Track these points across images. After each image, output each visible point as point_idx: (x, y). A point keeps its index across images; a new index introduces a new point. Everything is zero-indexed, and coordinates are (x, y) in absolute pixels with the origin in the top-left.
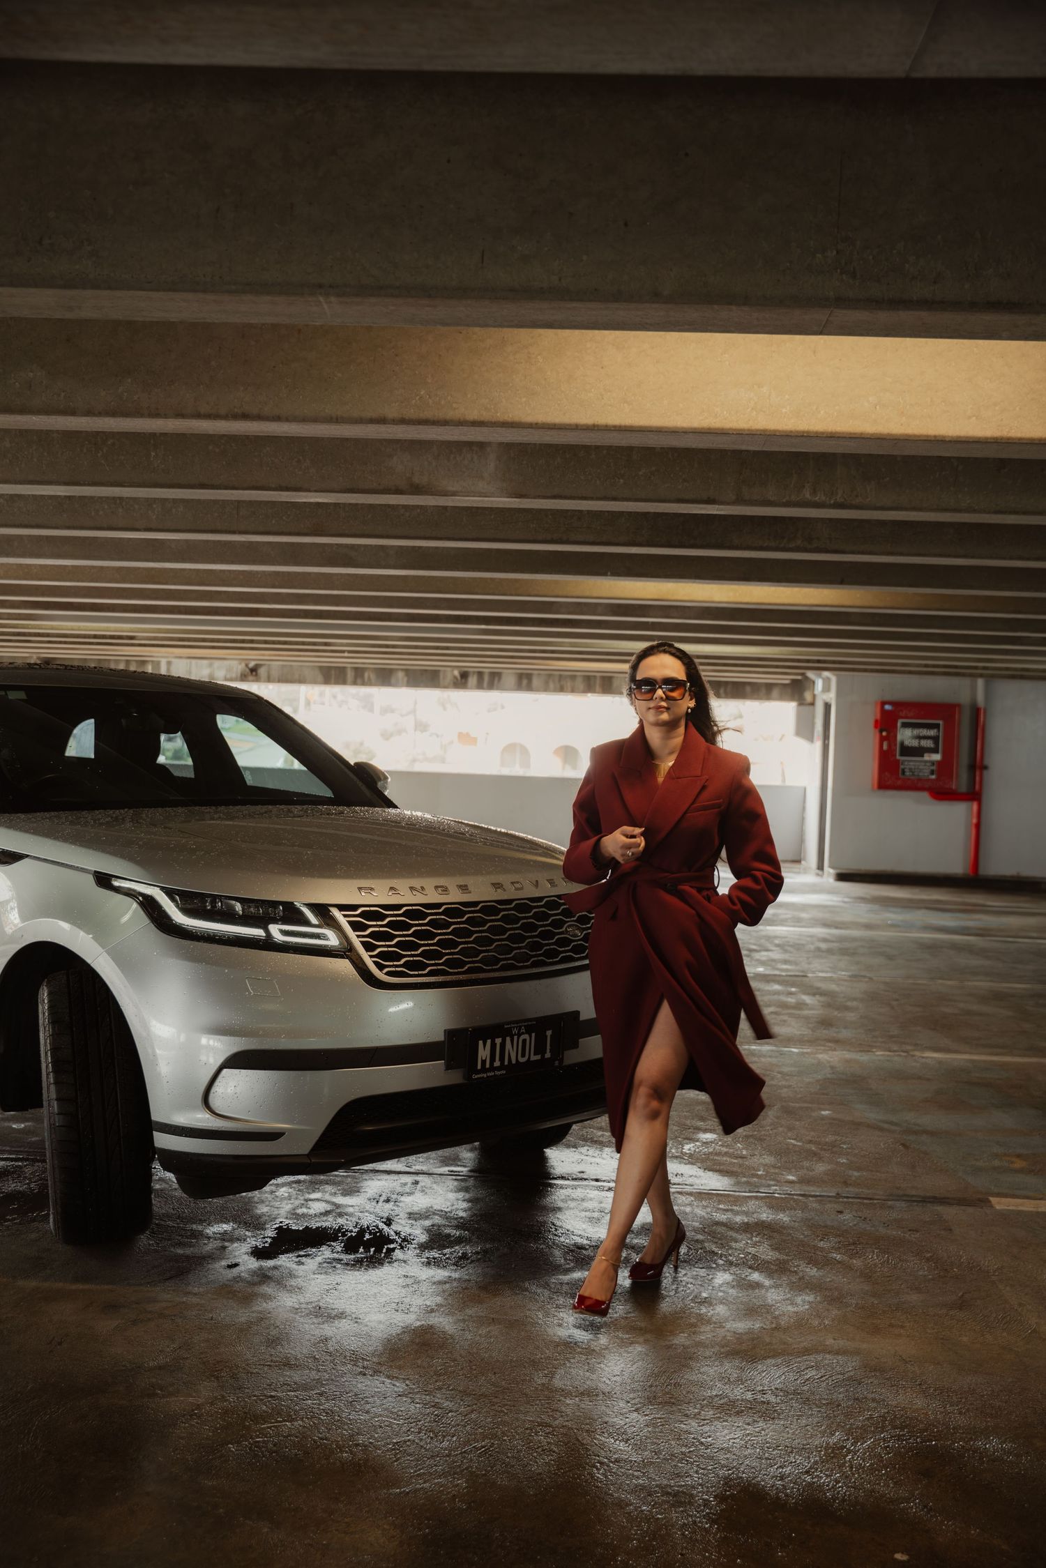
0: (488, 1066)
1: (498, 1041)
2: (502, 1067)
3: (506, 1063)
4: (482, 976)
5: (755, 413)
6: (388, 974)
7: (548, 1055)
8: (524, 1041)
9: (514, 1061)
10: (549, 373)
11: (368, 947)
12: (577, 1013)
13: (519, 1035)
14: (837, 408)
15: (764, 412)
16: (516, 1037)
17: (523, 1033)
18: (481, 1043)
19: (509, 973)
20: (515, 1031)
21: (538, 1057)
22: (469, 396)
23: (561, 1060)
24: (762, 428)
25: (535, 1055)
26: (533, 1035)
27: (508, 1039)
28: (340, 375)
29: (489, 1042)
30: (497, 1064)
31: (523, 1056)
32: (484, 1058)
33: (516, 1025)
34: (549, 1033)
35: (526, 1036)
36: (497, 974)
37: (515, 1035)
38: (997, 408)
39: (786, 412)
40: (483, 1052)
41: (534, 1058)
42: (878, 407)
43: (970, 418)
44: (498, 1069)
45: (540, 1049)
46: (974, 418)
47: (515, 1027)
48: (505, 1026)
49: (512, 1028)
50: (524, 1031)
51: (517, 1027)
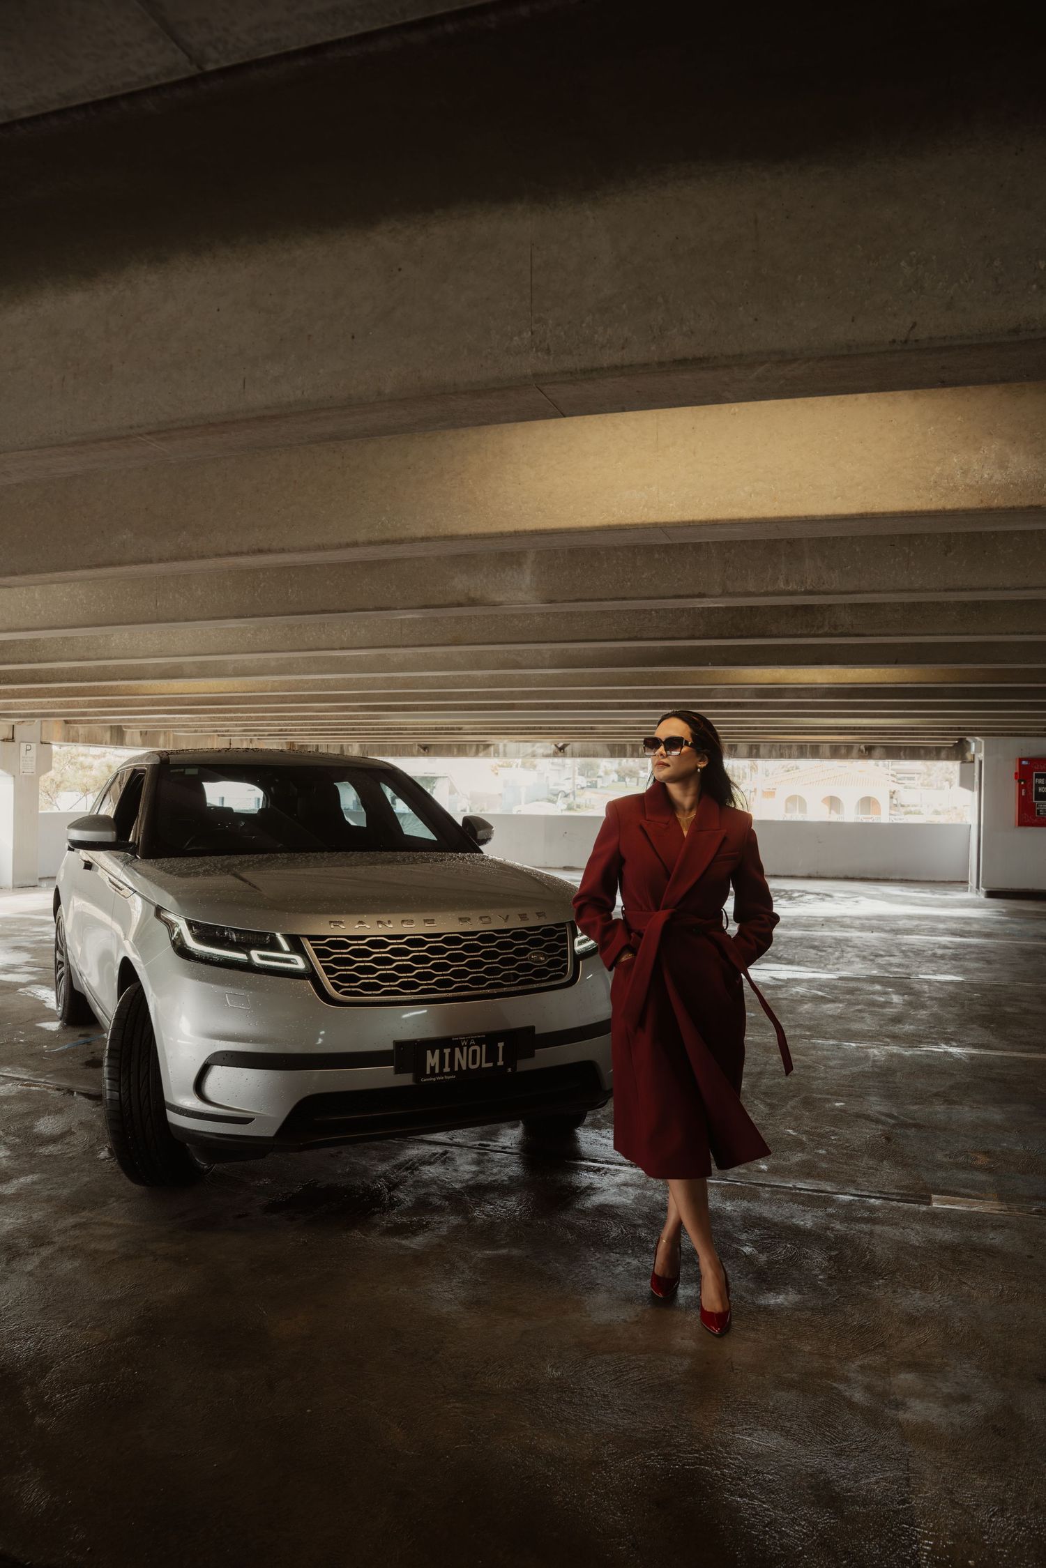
0: (437, 1071)
1: (447, 1051)
2: (452, 1072)
3: (456, 1069)
4: (434, 996)
5: (646, 509)
6: (343, 993)
7: (500, 1063)
8: (474, 1052)
9: (464, 1068)
10: (478, 493)
11: (328, 970)
12: (533, 1028)
13: (469, 1047)
14: (716, 499)
15: (654, 508)
16: (465, 1048)
17: (473, 1045)
18: (429, 1052)
19: (462, 994)
20: (464, 1042)
21: (491, 1065)
22: (418, 518)
23: (514, 1069)
24: (653, 522)
25: (486, 1062)
26: (484, 1046)
27: (457, 1050)
28: (324, 512)
29: (437, 1052)
30: (447, 1069)
31: (474, 1062)
32: (433, 1065)
33: (464, 1038)
34: (501, 1045)
35: (477, 1048)
36: (449, 995)
37: (464, 1046)
38: (860, 488)
39: (673, 506)
40: (432, 1060)
41: (484, 1065)
42: (753, 495)
43: (836, 498)
44: (448, 1074)
45: (492, 1056)
46: (839, 498)
47: (463, 1040)
48: (453, 1039)
49: (459, 1041)
50: (474, 1043)
51: (466, 1040)
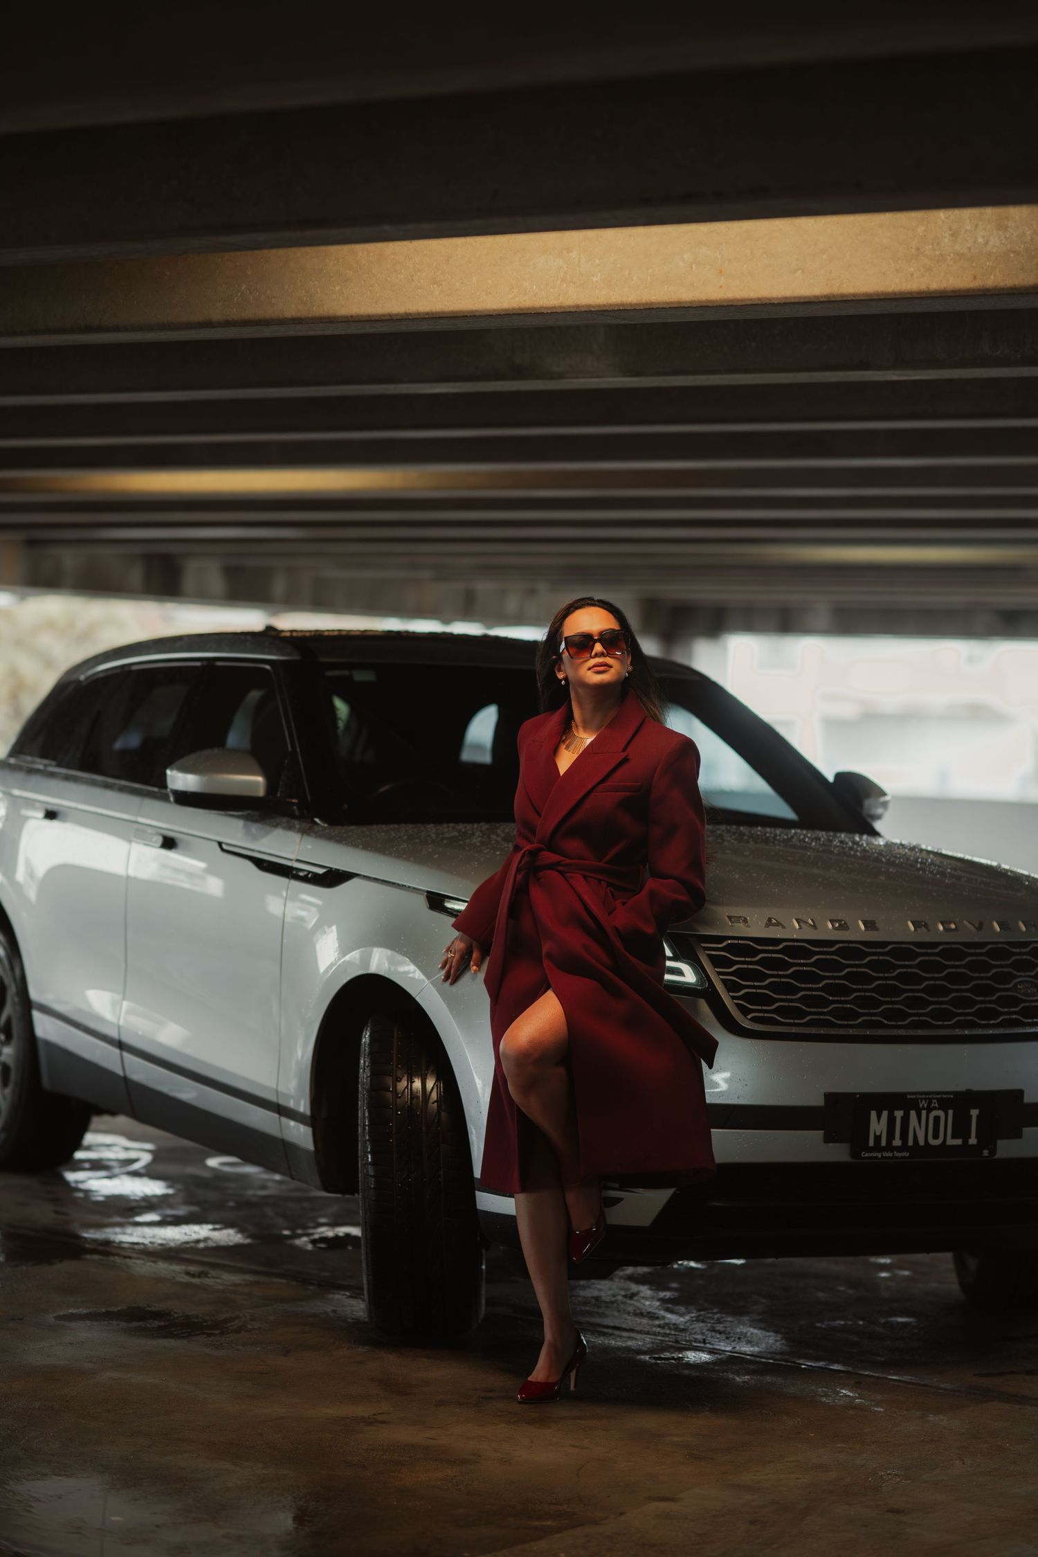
0: (883, 1143)
1: (899, 1114)
2: (904, 1147)
3: (910, 1143)
4: (880, 1032)
6: (754, 1020)
7: (973, 1141)
8: (937, 1119)
9: (922, 1142)
11: (731, 987)
12: (1020, 1093)
13: (929, 1110)
16: (924, 1113)
17: (935, 1108)
18: (873, 1114)
19: (920, 1032)
20: (923, 1104)
21: (959, 1142)
23: (993, 1152)
25: (953, 1137)
26: (951, 1112)
27: (913, 1114)
29: (885, 1114)
30: (897, 1142)
31: (936, 1136)
32: (878, 1134)
33: (923, 1096)
34: (974, 1113)
35: (940, 1113)
36: (902, 1032)
37: (923, 1108)
40: (878, 1126)
41: (950, 1142)
44: (898, 1149)
45: (961, 1129)
47: (922, 1099)
48: (909, 1097)
49: (916, 1100)
50: (937, 1105)
51: (925, 1099)
